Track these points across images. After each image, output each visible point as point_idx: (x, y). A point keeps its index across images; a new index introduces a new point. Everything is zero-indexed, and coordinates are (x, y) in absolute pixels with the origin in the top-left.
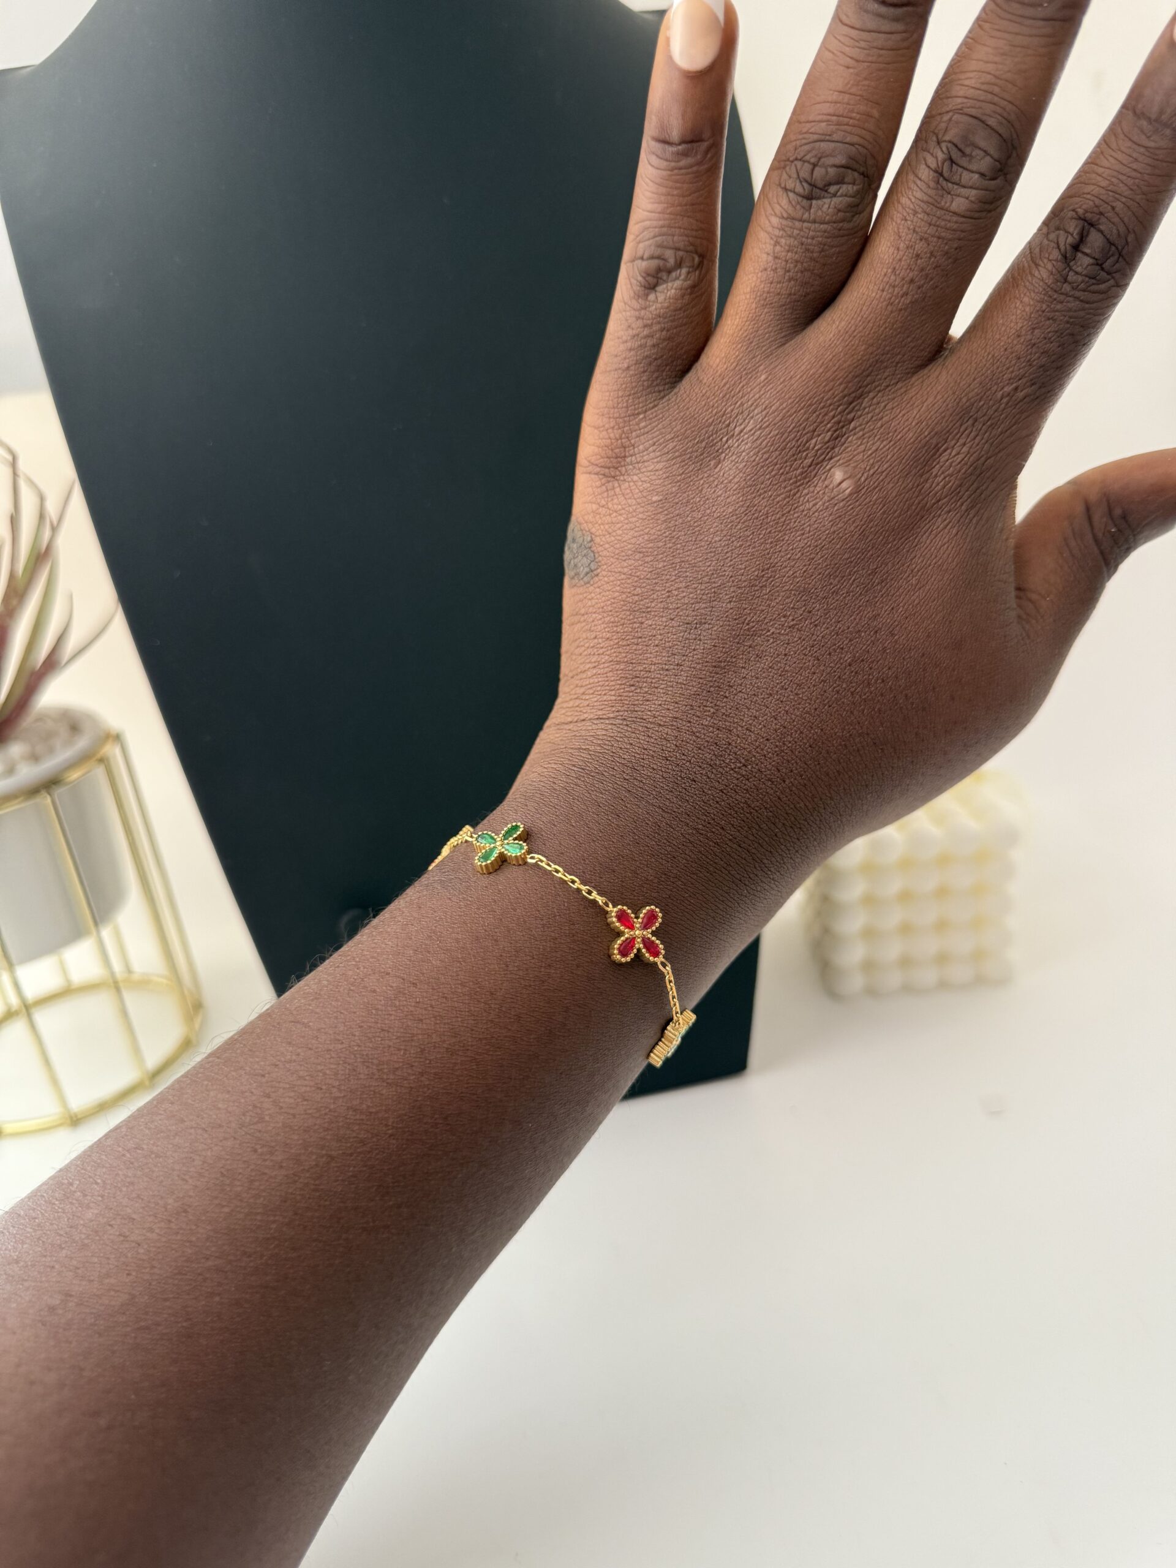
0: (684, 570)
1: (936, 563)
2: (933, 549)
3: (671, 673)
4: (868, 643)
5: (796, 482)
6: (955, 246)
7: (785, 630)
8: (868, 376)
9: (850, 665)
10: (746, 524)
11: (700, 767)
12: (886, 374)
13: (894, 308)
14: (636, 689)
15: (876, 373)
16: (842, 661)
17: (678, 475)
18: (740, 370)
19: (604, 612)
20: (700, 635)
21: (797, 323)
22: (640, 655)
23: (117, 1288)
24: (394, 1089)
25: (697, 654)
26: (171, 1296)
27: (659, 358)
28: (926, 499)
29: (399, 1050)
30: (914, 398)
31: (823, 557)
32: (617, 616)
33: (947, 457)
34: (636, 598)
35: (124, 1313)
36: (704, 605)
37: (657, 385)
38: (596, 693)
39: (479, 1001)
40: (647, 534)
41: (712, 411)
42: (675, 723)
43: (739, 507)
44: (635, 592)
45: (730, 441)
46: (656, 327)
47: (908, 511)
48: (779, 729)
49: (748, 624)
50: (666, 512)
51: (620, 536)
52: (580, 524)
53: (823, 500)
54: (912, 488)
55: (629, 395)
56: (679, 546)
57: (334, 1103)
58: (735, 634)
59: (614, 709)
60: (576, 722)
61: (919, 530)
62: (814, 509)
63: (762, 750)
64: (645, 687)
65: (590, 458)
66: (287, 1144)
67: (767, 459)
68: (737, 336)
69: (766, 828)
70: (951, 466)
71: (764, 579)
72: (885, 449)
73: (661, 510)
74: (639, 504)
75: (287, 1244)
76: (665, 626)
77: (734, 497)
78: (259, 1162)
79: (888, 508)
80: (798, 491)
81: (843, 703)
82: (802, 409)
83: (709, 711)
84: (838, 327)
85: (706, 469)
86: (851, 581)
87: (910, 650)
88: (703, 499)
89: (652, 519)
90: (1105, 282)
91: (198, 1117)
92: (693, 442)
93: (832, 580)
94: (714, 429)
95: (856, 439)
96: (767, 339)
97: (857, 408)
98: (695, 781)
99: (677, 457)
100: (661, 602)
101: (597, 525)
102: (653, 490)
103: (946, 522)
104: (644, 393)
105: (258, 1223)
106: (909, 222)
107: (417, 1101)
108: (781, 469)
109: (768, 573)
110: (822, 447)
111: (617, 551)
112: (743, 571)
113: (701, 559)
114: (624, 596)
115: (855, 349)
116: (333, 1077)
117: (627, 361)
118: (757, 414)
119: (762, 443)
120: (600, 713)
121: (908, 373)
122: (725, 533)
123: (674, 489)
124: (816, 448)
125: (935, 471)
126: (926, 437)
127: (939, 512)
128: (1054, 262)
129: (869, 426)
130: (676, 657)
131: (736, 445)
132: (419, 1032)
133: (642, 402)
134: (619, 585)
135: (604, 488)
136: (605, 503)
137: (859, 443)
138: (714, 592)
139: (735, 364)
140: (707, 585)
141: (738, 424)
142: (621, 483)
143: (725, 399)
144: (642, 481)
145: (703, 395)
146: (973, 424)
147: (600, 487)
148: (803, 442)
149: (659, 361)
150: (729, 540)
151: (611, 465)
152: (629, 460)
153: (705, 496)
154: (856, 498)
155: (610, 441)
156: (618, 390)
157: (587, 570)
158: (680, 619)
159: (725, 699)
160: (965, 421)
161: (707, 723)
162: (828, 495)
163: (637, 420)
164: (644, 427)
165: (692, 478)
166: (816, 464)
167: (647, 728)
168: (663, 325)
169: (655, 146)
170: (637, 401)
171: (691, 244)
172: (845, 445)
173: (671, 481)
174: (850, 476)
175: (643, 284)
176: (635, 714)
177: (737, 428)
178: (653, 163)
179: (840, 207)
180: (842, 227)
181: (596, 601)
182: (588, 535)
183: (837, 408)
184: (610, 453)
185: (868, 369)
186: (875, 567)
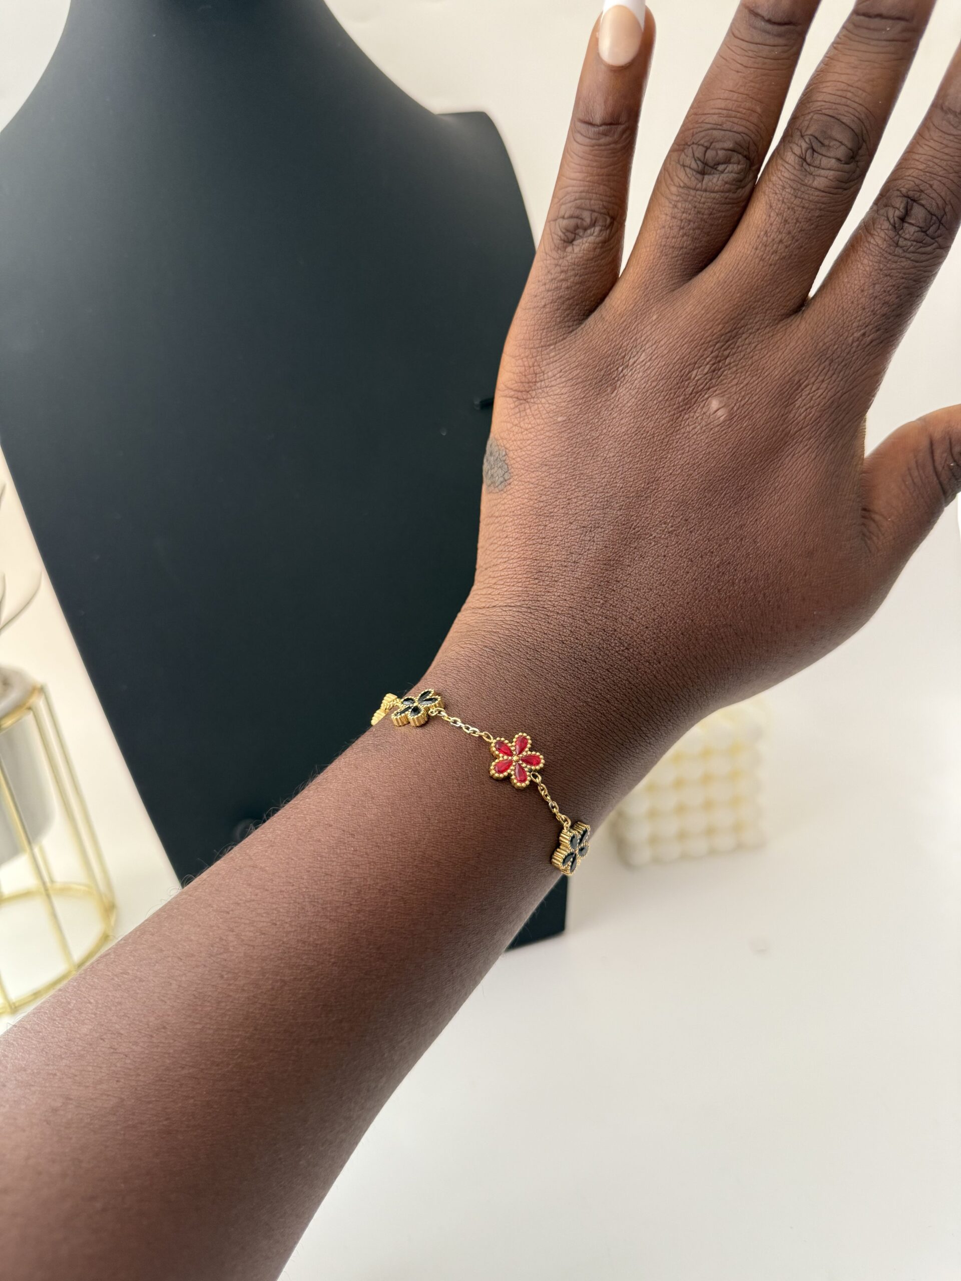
0: (583, 481)
1: (795, 483)
2: (793, 471)
3: (569, 569)
4: (734, 548)
5: (678, 408)
6: (817, 215)
8: (742, 319)
9: (718, 566)
10: (636, 442)
11: (591, 650)
12: (757, 319)
13: (765, 264)
14: (539, 582)
15: (749, 317)
16: (712, 563)
17: (580, 399)
18: (636, 311)
19: (514, 515)
20: (594, 537)
21: (685, 273)
22: (544, 553)
23: (108, 1093)
24: (336, 924)
25: (590, 554)
26: (154, 1099)
27: (571, 298)
28: (789, 427)
29: (340, 891)
30: (779, 342)
31: (699, 473)
32: (525, 520)
33: (808, 392)
34: (542, 504)
35: (114, 1114)
36: (598, 512)
37: (568, 321)
38: (506, 584)
40: (552, 449)
41: (611, 345)
42: (570, 612)
43: (630, 428)
44: (541, 500)
45: (624, 371)
46: (571, 273)
47: (772, 438)
48: (657, 619)
49: (634, 529)
50: (569, 431)
51: (529, 451)
52: (497, 440)
53: (702, 424)
54: (777, 418)
55: (544, 329)
56: (579, 460)
57: (286, 936)
59: (520, 598)
60: (488, 608)
61: (783, 453)
62: (693, 432)
63: (642, 636)
64: (547, 580)
65: (507, 383)
66: (248, 971)
67: (655, 386)
68: (636, 282)
70: (812, 399)
71: (649, 491)
72: (755, 383)
73: (565, 429)
74: (546, 423)
75: (248, 1054)
76: (566, 529)
77: (627, 419)
79: (756, 434)
80: (681, 415)
81: (711, 598)
82: (686, 343)
83: (599, 602)
84: (718, 278)
85: (604, 394)
86: (722, 495)
88: (601, 420)
89: (557, 436)
90: (930, 245)
92: (593, 370)
93: (706, 494)
94: (612, 360)
95: (731, 373)
96: (660, 286)
97: (732, 346)
98: (586, 662)
99: (580, 383)
100: (563, 508)
101: (510, 441)
102: (558, 411)
103: (806, 448)
104: (556, 327)
105: (225, 1038)
106: (779, 196)
107: (355, 934)
108: (666, 396)
109: (652, 486)
110: (702, 378)
111: (527, 464)
112: (631, 483)
113: (597, 472)
114: (532, 502)
115: (732, 296)
117: (545, 300)
119: (651, 372)
120: (509, 601)
121: (776, 320)
122: (618, 449)
123: (576, 411)
124: (697, 378)
125: (798, 403)
127: (801, 439)
128: (886, 231)
129: (742, 363)
130: (573, 555)
131: (629, 374)
132: (357, 876)
133: (554, 335)
134: (527, 493)
135: (517, 410)
136: (517, 422)
137: (733, 377)
138: (607, 500)
139: (632, 305)
140: (601, 495)
141: (632, 356)
142: (531, 405)
143: (622, 335)
144: (549, 403)
145: (605, 330)
146: (830, 364)
147: (514, 408)
148: (686, 372)
149: (571, 301)
150: (621, 456)
151: (523, 389)
152: (538, 385)
153: (602, 418)
154: (728, 424)
155: (523, 368)
156: (535, 324)
157: (502, 479)
158: (578, 523)
159: (613, 593)
160: (823, 361)
161: (597, 612)
162: (706, 420)
163: (548, 350)
164: (554, 357)
165: (591, 402)
166: (697, 393)
167: (547, 615)
168: (577, 271)
169: (580, 126)
170: (549, 335)
171: (605, 207)
172: (722, 377)
173: (572, 405)
174: (725, 406)
175: (563, 238)
176: (538, 604)
177: (631, 360)
178: (578, 141)
179: (727, 180)
180: (728, 196)
181: (508, 506)
182: (503, 450)
183: (715, 346)
184: (524, 379)
185: (742, 313)
186: (743, 484)
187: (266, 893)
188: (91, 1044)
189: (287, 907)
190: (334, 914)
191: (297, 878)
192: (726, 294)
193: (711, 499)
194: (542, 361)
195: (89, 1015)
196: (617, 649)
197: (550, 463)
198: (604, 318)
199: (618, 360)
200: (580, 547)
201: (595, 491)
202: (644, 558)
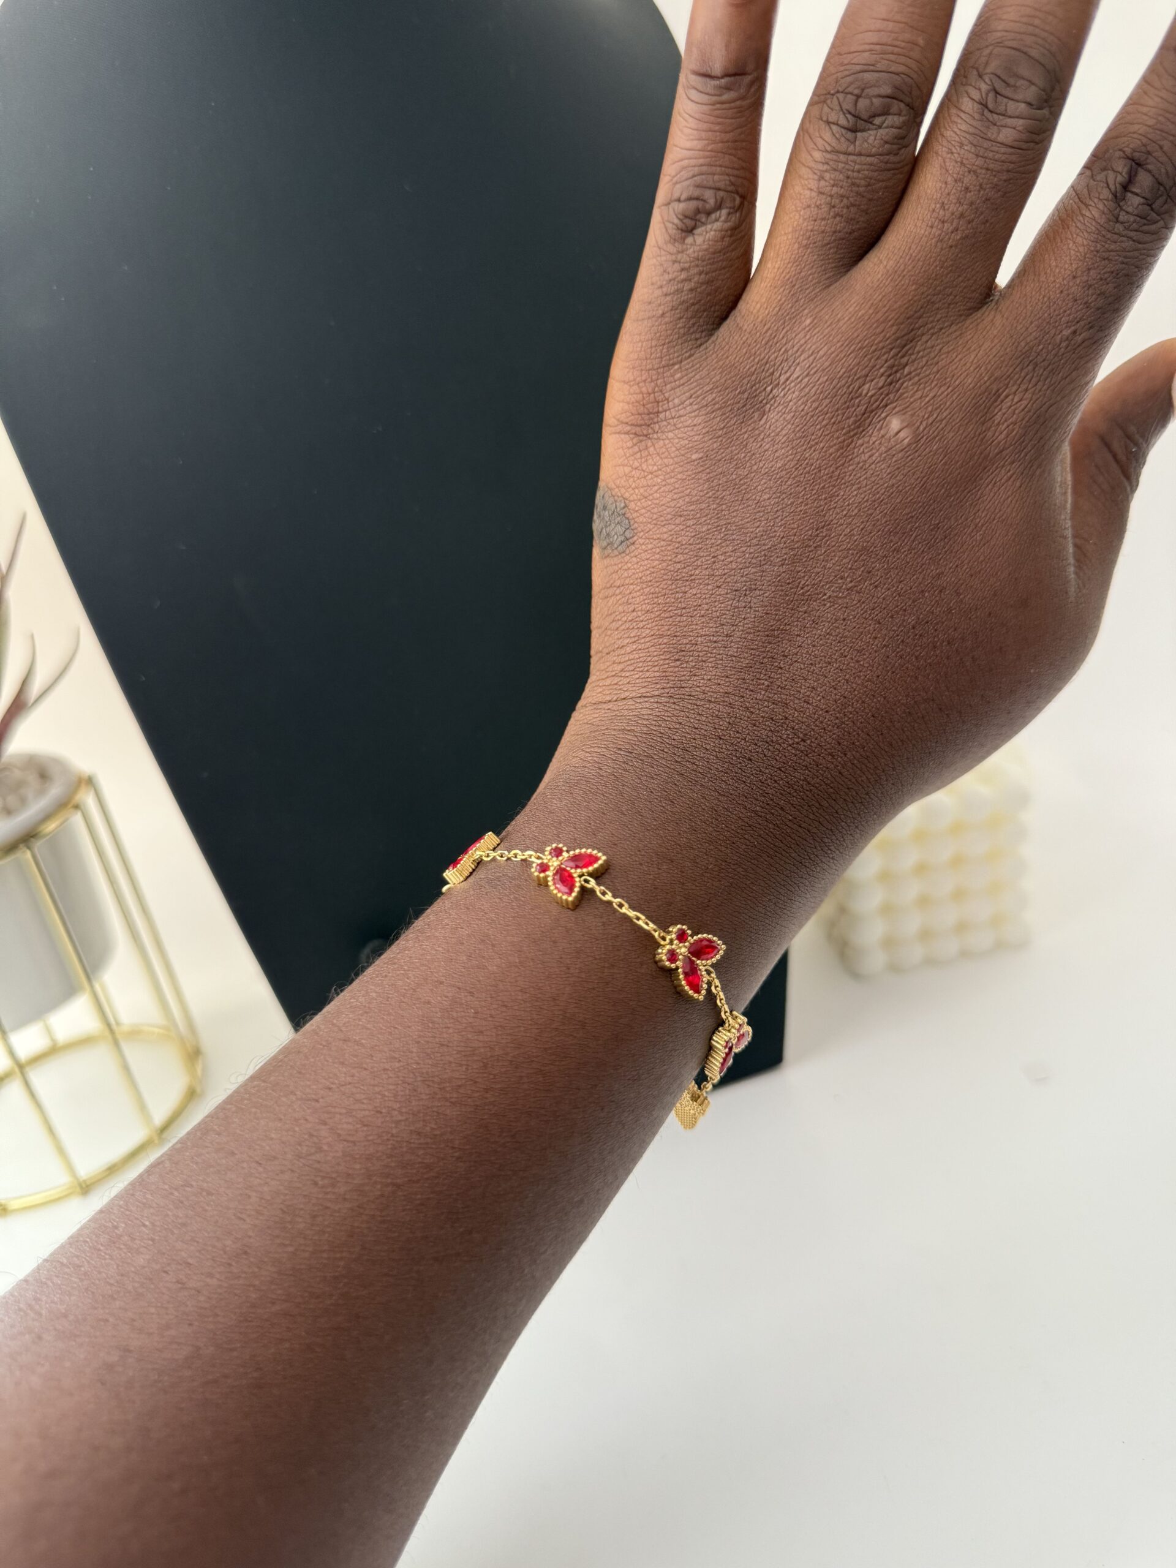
0: (731, 532)
2: (996, 503)
3: (720, 645)
4: (933, 603)
5: (849, 432)
6: (1004, 178)
7: (843, 593)
8: (920, 318)
9: (914, 628)
10: (798, 478)
11: (756, 744)
12: (939, 316)
13: (945, 246)
14: (681, 664)
15: (928, 315)
16: (905, 624)
17: (720, 430)
18: (783, 314)
19: (641, 583)
20: (750, 602)
21: (841, 263)
22: (685, 627)
23: (179, 1340)
25: (748, 623)
27: (697, 303)
28: (989, 449)
29: (461, 1065)
30: (969, 342)
31: (882, 512)
32: (657, 587)
33: (1009, 404)
34: (678, 566)
36: (753, 570)
37: (693, 332)
38: (638, 669)
40: (687, 495)
41: (754, 359)
42: (726, 699)
43: (788, 461)
44: (677, 560)
45: (774, 392)
46: (695, 270)
47: (970, 462)
48: (840, 699)
49: (802, 588)
50: (708, 470)
51: (657, 499)
52: (611, 489)
53: (880, 451)
54: (973, 438)
55: (664, 344)
56: (724, 507)
57: (396, 1127)
58: (789, 600)
59: (658, 686)
60: (616, 701)
61: (982, 481)
62: (870, 461)
63: (821, 722)
64: (692, 661)
65: (619, 416)
67: (817, 408)
68: (778, 280)
70: (1014, 414)
71: (819, 538)
72: (943, 396)
73: (702, 468)
74: (676, 463)
76: (712, 594)
77: (783, 451)
78: (320, 1196)
79: (949, 458)
80: (852, 441)
81: (907, 668)
83: (763, 684)
84: (886, 266)
85: (750, 422)
86: (913, 537)
87: (976, 609)
88: (749, 454)
89: (693, 478)
90: (1155, 223)
92: (733, 393)
93: (892, 538)
94: (756, 379)
95: (912, 385)
96: (811, 281)
97: (910, 352)
98: (751, 760)
99: (717, 409)
100: (707, 568)
101: (630, 489)
102: (692, 447)
103: (1009, 474)
104: (680, 341)
106: (956, 155)
108: (832, 418)
109: (822, 532)
110: (876, 393)
111: (655, 516)
112: (795, 531)
113: (749, 519)
114: (664, 564)
115: (905, 289)
116: (392, 1099)
117: (662, 307)
118: (805, 360)
119: (810, 390)
120: (643, 690)
122: (774, 489)
123: (715, 445)
124: (869, 394)
125: (997, 418)
126: (985, 383)
127: (1003, 462)
129: (926, 371)
130: (725, 627)
131: (782, 395)
132: (481, 1045)
133: (678, 351)
134: (658, 553)
135: (636, 449)
136: (638, 465)
137: (915, 389)
138: (765, 555)
139: (777, 309)
140: (756, 548)
141: (783, 372)
142: (655, 441)
143: (767, 346)
144: (679, 438)
145: (744, 343)
146: (1034, 368)
147: (632, 447)
148: (856, 388)
149: (697, 307)
150: (780, 497)
151: (642, 422)
152: (662, 416)
153: (750, 452)
154: (914, 448)
155: (641, 395)
156: (652, 339)
157: (622, 538)
158: (728, 586)
159: (780, 671)
160: (1026, 365)
161: (761, 697)
162: (886, 445)
163: (672, 371)
164: (680, 379)
165: (734, 432)
166: (870, 412)
167: (697, 705)
168: (701, 269)
169: (695, 80)
170: (672, 351)
171: (732, 184)
172: (900, 391)
173: (711, 437)
174: (908, 424)
175: (680, 226)
176: (682, 691)
177: (782, 377)
178: (693, 98)
179: (886, 138)
180: (889, 160)
181: (633, 571)
182: (621, 501)
183: (890, 352)
184: (641, 409)
185: (920, 310)
186: (937, 522)
187: (365, 1072)
189: (394, 1090)
191: (404, 1052)
192: (898, 287)
193: (899, 543)
194: (665, 385)
196: (791, 742)
197: (686, 513)
198: (741, 328)
199: (764, 378)
200: (733, 616)
201: (749, 544)
202: (817, 624)
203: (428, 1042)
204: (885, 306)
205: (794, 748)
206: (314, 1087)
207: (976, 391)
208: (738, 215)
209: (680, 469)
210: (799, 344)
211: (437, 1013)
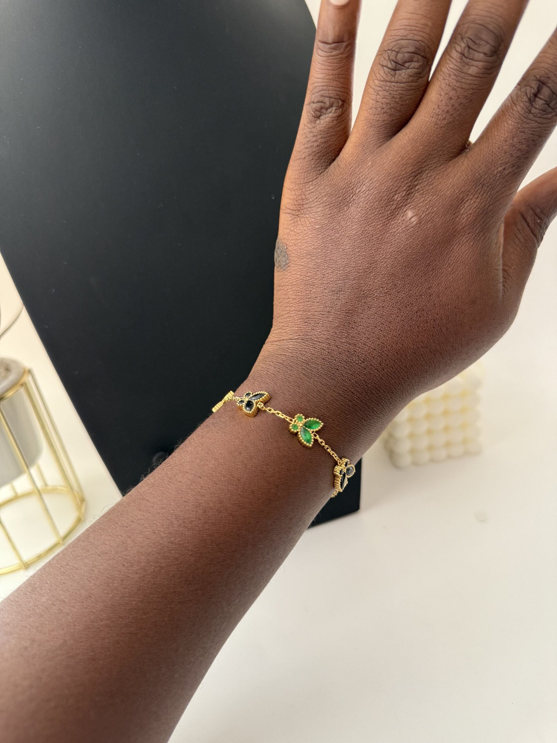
3: (325, 316)
4: (426, 301)
5: (388, 218)
6: (470, 92)
7: (383, 295)
8: (425, 162)
9: (417, 312)
10: (362, 240)
11: (341, 363)
12: (435, 161)
13: (438, 127)
14: (308, 324)
15: (429, 160)
16: (412, 310)
17: (328, 214)
18: (358, 160)
19: (292, 285)
20: (339, 297)
21: (387, 135)
24: (191, 532)
26: (84, 640)
27: (320, 152)
28: (457, 226)
29: (193, 511)
30: (450, 173)
31: (402, 257)
32: (299, 287)
33: (468, 205)
36: (341, 282)
37: (318, 167)
38: (289, 326)
39: (233, 485)
40: (313, 245)
41: (345, 181)
42: (327, 341)
43: (358, 231)
44: (308, 275)
45: (354, 197)
46: (319, 137)
47: (446, 233)
48: (380, 344)
49: (363, 291)
50: (322, 234)
52: (281, 240)
53: (402, 227)
54: (449, 221)
55: (305, 172)
56: (329, 251)
57: (162, 540)
58: (357, 297)
59: (297, 334)
60: (280, 341)
61: (453, 242)
62: (397, 232)
63: (372, 354)
64: (312, 323)
65: (286, 205)
66: (139, 562)
67: (372, 206)
68: (357, 143)
69: (375, 393)
70: (470, 209)
71: (371, 268)
72: (434, 200)
73: (320, 233)
76: (322, 292)
77: (356, 226)
78: (126, 571)
79: (436, 231)
80: (389, 222)
81: (414, 331)
83: (345, 335)
84: (409, 136)
85: (342, 211)
86: (417, 269)
87: (448, 305)
88: (341, 227)
89: (316, 237)
90: (550, 114)
91: (96, 549)
92: (335, 197)
93: (407, 269)
94: (346, 191)
95: (420, 195)
96: (372, 144)
97: (419, 179)
98: (338, 370)
99: (327, 205)
100: (320, 280)
101: (289, 241)
102: (316, 222)
103: (467, 239)
104: (312, 171)
105: (126, 602)
106: (447, 81)
108: (379, 211)
109: (373, 265)
110: (401, 199)
111: (299, 254)
112: (360, 264)
113: (339, 258)
114: (302, 277)
116: (161, 527)
117: (305, 154)
118: (367, 183)
119: (369, 197)
120: (290, 336)
121: (446, 160)
122: (351, 244)
123: (326, 222)
124: (398, 200)
125: (462, 212)
127: (464, 233)
128: (524, 103)
129: (426, 188)
130: (327, 308)
131: (357, 199)
132: (203, 502)
133: (311, 176)
134: (300, 272)
135: (293, 221)
136: (293, 229)
137: (421, 197)
138: (346, 275)
139: (356, 157)
140: (342, 271)
141: (358, 188)
142: (301, 218)
143: (351, 175)
144: (311, 218)
145: (340, 173)
146: (482, 187)
147: (291, 220)
148: (391, 196)
149: (320, 154)
150: (354, 248)
151: (296, 209)
152: (305, 206)
154: (419, 226)
155: (296, 196)
156: (300, 170)
157: (284, 263)
158: (329, 289)
159: (353, 329)
161: (343, 341)
162: (405, 224)
163: (308, 185)
164: (312, 189)
165: (335, 216)
166: (399, 208)
167: (313, 343)
168: (322, 136)
169: (320, 44)
170: (308, 176)
171: (338, 95)
172: (413, 198)
173: (324, 218)
174: (416, 214)
175: (314, 115)
176: (307, 337)
177: (357, 190)
178: (319, 54)
179: (411, 74)
180: (412, 85)
181: (289, 279)
182: (285, 246)
183: (408, 179)
184: (296, 203)
185: (425, 158)
186: (429, 262)
188: (47, 608)
190: (190, 525)
191: (168, 505)
192: (414, 147)
193: (410, 272)
194: (306, 192)
195: (47, 591)
197: (312, 253)
198: (339, 166)
200: (331, 303)
201: (339, 269)
202: (370, 308)
203: (179, 500)
204: (407, 157)
205: (359, 365)
206: (127, 521)
207: (451, 198)
208: (341, 110)
209: (311, 232)
210: (365, 175)
211: (184, 487)
